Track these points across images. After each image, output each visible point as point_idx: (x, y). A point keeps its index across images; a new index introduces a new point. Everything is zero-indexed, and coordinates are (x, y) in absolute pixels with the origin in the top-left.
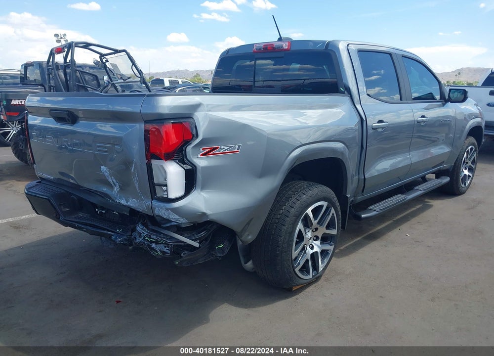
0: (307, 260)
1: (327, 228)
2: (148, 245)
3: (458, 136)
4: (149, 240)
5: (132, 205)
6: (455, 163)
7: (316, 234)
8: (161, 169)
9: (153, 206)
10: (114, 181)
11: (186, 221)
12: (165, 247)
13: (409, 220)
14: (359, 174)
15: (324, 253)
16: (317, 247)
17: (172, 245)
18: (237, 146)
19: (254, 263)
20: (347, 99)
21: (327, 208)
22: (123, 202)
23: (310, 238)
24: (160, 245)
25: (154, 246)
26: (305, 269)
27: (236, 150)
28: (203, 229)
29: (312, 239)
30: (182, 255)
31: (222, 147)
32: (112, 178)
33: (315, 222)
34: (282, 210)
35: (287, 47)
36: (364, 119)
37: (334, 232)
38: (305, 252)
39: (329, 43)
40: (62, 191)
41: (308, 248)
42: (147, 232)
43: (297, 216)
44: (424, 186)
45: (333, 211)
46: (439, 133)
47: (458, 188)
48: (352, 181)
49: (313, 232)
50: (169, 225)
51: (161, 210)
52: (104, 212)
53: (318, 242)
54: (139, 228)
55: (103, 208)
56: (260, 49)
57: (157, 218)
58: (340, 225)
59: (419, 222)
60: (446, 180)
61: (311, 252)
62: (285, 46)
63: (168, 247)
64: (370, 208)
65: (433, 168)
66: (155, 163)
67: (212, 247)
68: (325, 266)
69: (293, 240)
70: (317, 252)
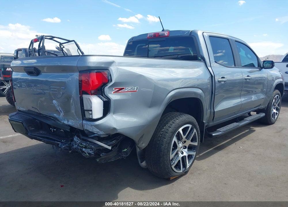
0: (179, 161)
1: (192, 141)
2: (81, 149)
3: (269, 90)
4: (81, 146)
5: (71, 124)
6: (268, 105)
7: (185, 144)
8: (89, 100)
9: (83, 124)
10: (61, 109)
11: (104, 133)
12: (91, 150)
13: (241, 139)
14: (210, 109)
15: (190, 157)
16: (186, 153)
17: (94, 149)
18: (136, 88)
19: (146, 162)
20: (202, 64)
21: (192, 129)
22: (66, 122)
23: (181, 147)
24: (87, 149)
25: (84, 150)
26: (178, 166)
27: (135, 90)
28: (114, 138)
29: (182, 148)
30: (101, 155)
31: (127, 88)
32: (60, 107)
33: (184, 137)
34: (164, 129)
35: (167, 35)
36: (213, 76)
37: (196, 144)
38: (178, 156)
39: (192, 31)
40: (31, 118)
41: (180, 153)
42: (80, 141)
43: (173, 132)
44: (250, 118)
45: (195, 131)
46: (257, 88)
47: (270, 120)
48: (207, 113)
49: (183, 143)
50: (93, 136)
51: (88, 126)
52: (55, 130)
53: (186, 150)
54: (76, 139)
55: (54, 128)
56: (151, 36)
57: (85, 131)
58: (200, 140)
59: (247, 140)
60: (263, 115)
61: (182, 156)
62: (166, 34)
63: (92, 150)
64: (217, 130)
65: (255, 108)
66: (85, 96)
67: (120, 150)
68: (191, 165)
69: (171, 147)
70: (185, 156)
